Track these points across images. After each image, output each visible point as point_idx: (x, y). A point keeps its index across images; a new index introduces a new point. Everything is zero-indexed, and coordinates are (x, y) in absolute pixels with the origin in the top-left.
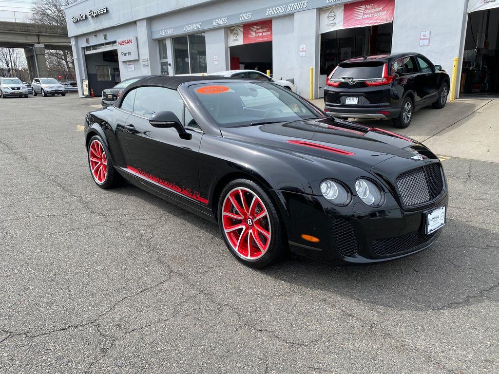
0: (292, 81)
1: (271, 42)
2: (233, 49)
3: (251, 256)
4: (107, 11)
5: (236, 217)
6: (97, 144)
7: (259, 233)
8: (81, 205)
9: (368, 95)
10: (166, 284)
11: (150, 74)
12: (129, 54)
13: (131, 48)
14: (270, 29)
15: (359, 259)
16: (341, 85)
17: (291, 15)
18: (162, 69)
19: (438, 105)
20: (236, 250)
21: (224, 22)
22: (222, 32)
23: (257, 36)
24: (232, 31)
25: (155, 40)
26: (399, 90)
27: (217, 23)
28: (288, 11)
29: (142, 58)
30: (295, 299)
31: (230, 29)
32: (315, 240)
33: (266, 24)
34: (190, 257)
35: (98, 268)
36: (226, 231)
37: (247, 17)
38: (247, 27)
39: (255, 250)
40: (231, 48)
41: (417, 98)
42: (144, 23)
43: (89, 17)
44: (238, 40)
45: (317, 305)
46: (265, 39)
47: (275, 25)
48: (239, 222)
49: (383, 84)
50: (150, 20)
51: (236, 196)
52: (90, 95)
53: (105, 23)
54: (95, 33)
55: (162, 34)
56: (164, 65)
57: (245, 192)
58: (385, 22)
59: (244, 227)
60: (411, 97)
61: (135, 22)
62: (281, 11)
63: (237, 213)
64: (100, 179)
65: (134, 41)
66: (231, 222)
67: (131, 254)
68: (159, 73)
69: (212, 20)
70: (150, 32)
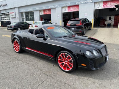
0: (56, 23)
1: (50, 14)
2: (41, 16)
3: (67, 70)
4: (7, 5)
5: (62, 60)
6: (16, 41)
7: (69, 64)
8: (14, 58)
9: (77, 28)
10: (48, 79)
11: (19, 21)
12: (13, 16)
13: (14, 14)
14: (50, 11)
15: (94, 69)
16: (70, 25)
17: (55, 8)
18: (22, 20)
19: (90, 29)
20: (62, 68)
21: (39, 9)
22: (38, 11)
23: (47, 13)
24: (41, 11)
25: (20, 13)
26: (83, 26)
27: (37, 9)
28: (55, 7)
29: (17, 17)
30: (81, 80)
31: (40, 11)
32: (85, 65)
33: (49, 10)
34: (50, 71)
35: (27, 77)
36: (59, 64)
37: (45, 8)
38: (45, 10)
39: (68, 68)
40: (41, 15)
41: (87, 28)
42: (17, 8)
43: (1, 6)
44: (42, 13)
45: (86, 81)
46: (49, 14)
47: (52, 10)
48: (63, 61)
49: (80, 25)
50: (19, 8)
51: (62, 55)
52: (2, 26)
53: (6, 8)
54: (3, 10)
55: (22, 11)
56: (23, 19)
57: (65, 54)
58: (77, 11)
59: (64, 63)
60: (85, 28)
61: (14, 8)
62: (53, 7)
63: (62, 59)
64: (17, 51)
65: (14, 13)
66: (60, 62)
67: (34, 72)
68: (21, 21)
69: (36, 8)
70: (19, 11)
